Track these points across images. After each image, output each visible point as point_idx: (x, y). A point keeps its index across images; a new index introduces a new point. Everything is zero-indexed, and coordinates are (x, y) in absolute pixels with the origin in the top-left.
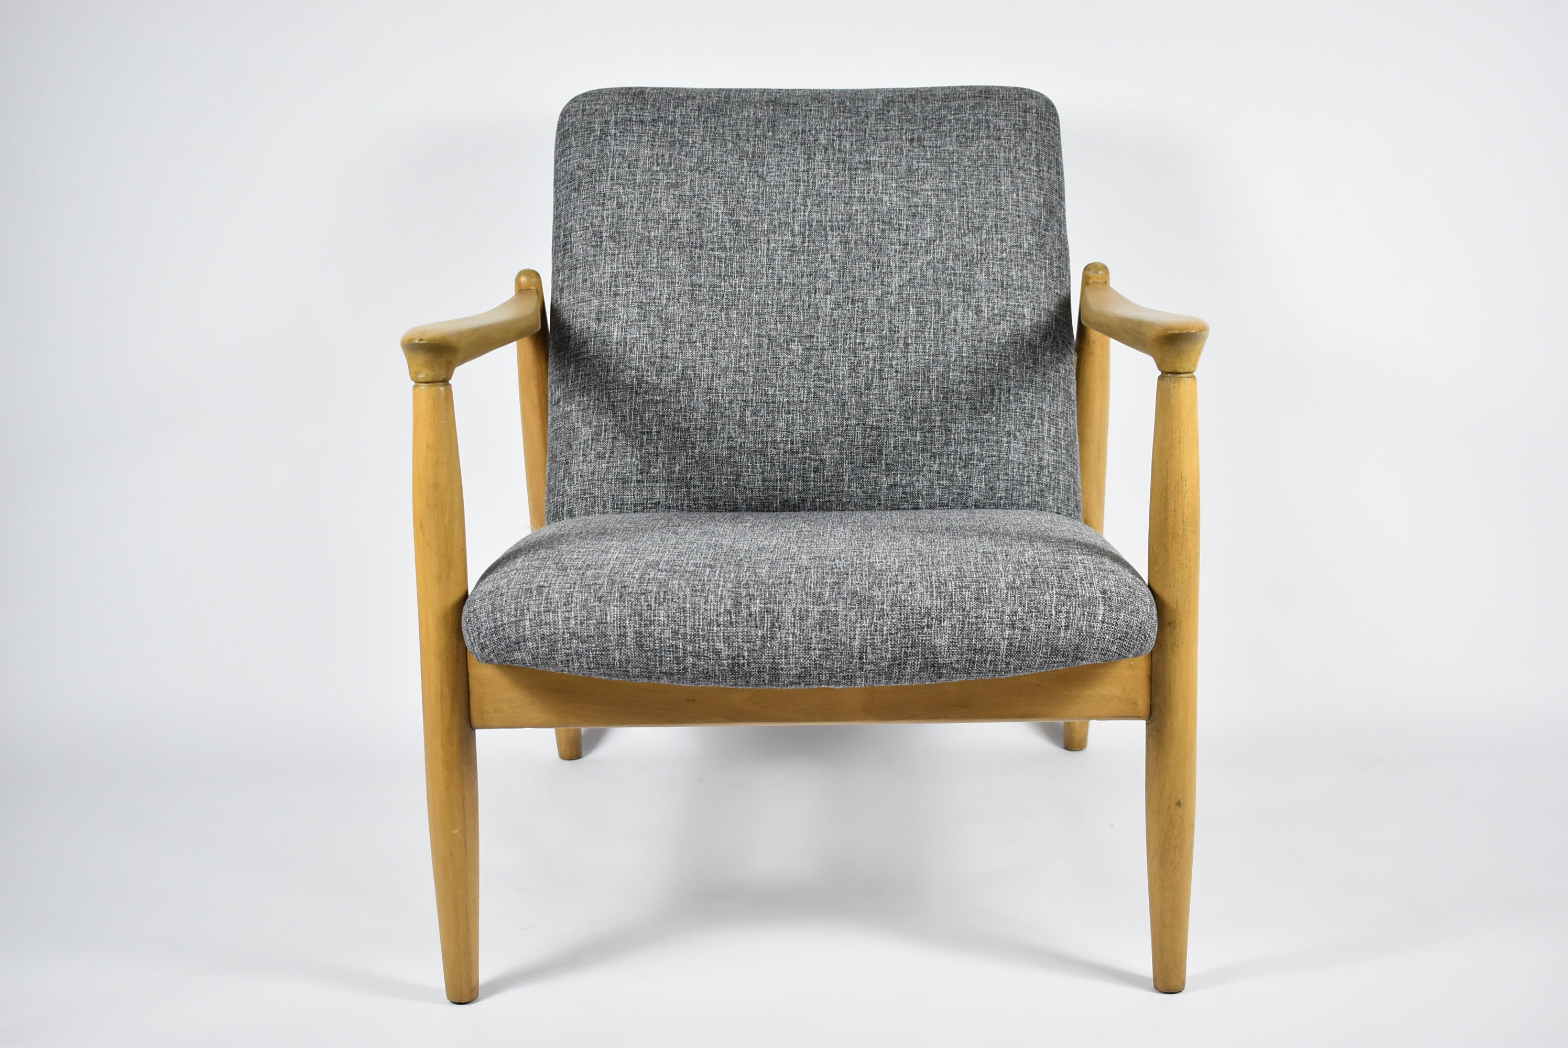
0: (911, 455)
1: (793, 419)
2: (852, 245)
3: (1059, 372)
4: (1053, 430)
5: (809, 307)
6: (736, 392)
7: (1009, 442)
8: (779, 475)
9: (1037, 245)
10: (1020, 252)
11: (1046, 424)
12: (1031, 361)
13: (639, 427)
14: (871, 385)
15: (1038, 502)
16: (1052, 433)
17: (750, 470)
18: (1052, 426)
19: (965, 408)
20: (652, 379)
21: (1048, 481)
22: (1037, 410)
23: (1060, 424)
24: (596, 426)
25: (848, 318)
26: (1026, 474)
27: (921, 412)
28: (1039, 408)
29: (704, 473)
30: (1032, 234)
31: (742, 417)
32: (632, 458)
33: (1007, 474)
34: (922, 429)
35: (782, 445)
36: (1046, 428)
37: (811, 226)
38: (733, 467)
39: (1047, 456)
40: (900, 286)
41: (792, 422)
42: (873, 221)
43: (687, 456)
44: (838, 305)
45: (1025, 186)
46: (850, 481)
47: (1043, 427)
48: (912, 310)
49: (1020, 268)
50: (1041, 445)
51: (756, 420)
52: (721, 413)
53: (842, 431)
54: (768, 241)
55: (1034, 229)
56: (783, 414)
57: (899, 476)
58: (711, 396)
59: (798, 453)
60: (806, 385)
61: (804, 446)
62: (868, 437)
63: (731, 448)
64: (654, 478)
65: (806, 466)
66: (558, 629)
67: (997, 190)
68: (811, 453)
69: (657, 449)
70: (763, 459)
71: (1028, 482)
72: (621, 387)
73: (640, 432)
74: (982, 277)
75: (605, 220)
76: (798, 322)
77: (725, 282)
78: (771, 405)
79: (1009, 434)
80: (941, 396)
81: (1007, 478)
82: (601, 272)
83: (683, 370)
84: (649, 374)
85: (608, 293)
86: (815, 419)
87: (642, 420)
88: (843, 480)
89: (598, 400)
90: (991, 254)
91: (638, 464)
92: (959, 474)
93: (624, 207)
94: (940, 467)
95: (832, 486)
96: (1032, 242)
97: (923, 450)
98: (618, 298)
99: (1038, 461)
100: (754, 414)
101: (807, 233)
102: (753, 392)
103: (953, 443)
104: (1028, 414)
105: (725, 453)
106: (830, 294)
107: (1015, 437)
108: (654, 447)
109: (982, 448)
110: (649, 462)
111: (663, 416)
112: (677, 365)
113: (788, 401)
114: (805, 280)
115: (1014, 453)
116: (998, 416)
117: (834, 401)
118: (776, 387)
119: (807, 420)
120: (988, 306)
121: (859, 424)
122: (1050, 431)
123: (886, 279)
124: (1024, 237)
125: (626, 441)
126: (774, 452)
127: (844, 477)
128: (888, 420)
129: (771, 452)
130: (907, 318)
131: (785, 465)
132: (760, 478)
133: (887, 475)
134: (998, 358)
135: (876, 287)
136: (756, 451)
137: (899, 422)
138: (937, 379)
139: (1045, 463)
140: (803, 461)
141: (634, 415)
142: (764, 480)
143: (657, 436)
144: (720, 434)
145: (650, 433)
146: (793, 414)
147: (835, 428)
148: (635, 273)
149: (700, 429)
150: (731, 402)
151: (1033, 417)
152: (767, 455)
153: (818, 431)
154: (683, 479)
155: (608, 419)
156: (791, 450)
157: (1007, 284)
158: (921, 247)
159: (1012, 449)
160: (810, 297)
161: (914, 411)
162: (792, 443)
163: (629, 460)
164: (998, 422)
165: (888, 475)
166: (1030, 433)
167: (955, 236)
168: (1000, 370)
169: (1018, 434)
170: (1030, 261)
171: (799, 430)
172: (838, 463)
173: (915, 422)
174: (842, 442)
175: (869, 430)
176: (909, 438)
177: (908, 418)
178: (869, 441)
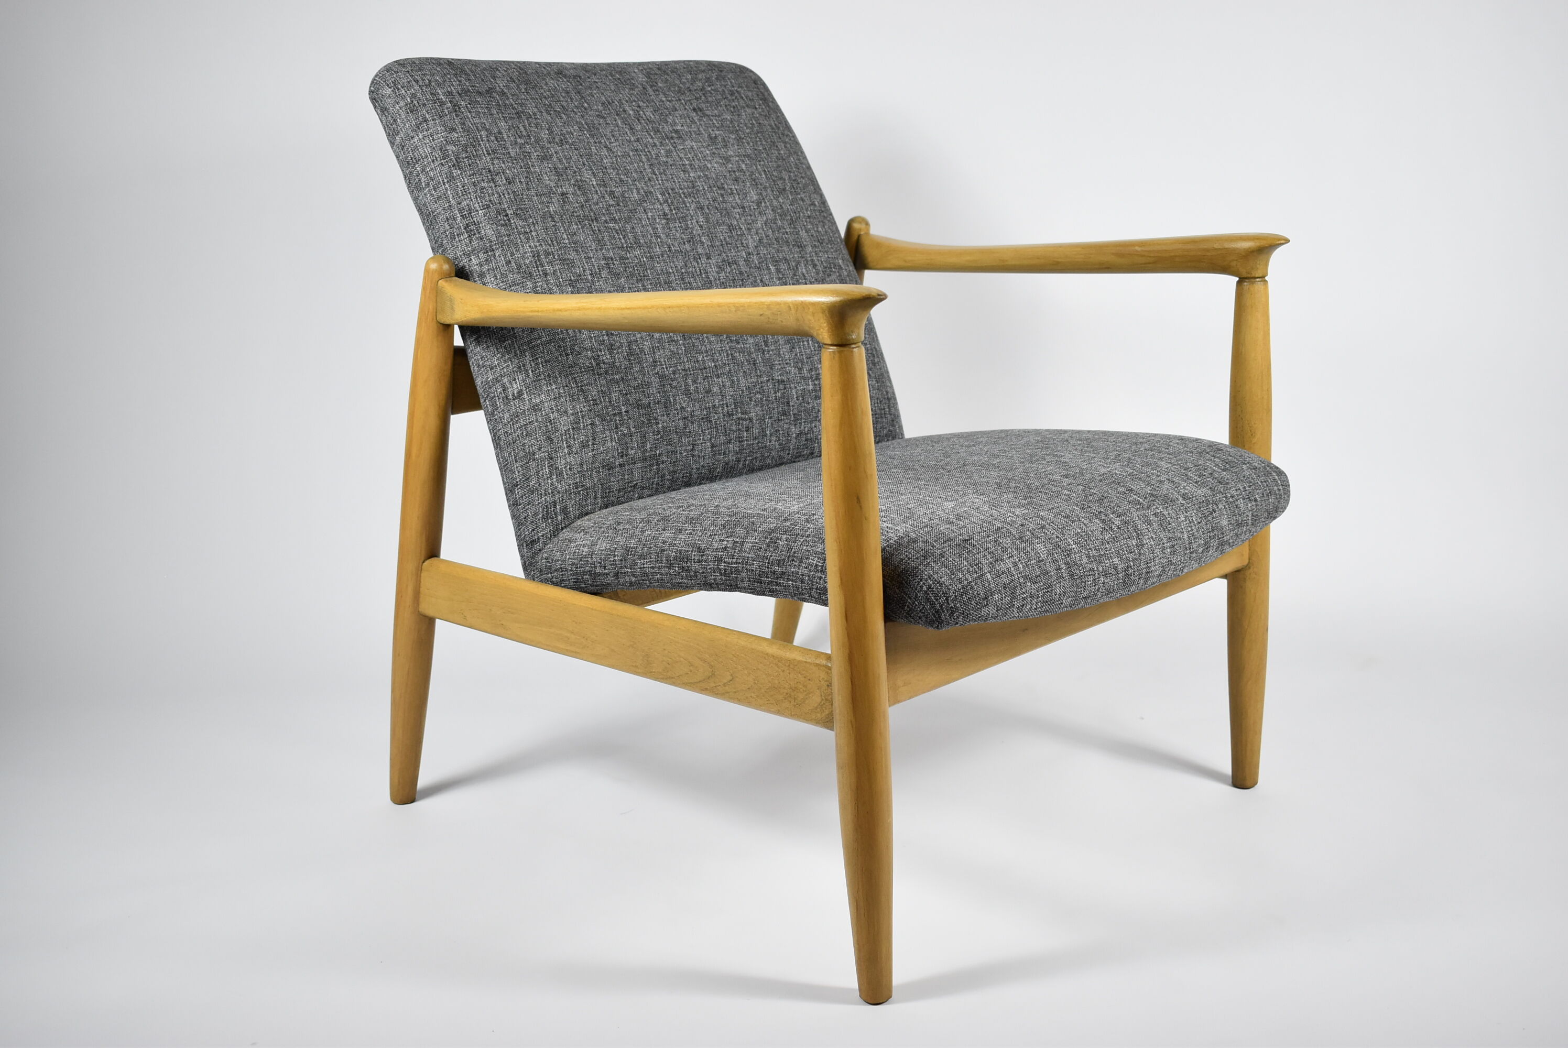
0: (809, 403)
1: (722, 382)
6: (676, 362)
8: (723, 439)
13: (610, 409)
17: (701, 438)
20: (607, 358)
24: (573, 414)
25: (732, 280)
27: (807, 362)
29: (669, 447)
31: (686, 385)
32: (612, 443)
34: (811, 378)
35: (721, 409)
37: (669, 194)
38: (689, 437)
40: (755, 247)
41: (723, 386)
42: (711, 187)
43: (654, 432)
46: (771, 435)
51: (697, 388)
52: (670, 385)
53: (759, 388)
56: (715, 379)
57: (803, 424)
58: (658, 368)
59: (732, 415)
60: (724, 348)
61: (736, 407)
62: (778, 391)
63: (684, 418)
64: (632, 460)
65: (740, 426)
66: (1013, 576)
68: (743, 413)
69: (630, 429)
70: (709, 425)
72: (583, 370)
73: (612, 415)
74: (804, 234)
75: (502, 196)
77: (630, 253)
78: (704, 371)
82: (521, 251)
83: (629, 345)
84: (603, 353)
85: (537, 273)
86: (738, 380)
87: (610, 402)
88: (766, 436)
89: (567, 386)
91: (617, 448)
93: (514, 181)
95: (759, 443)
100: (695, 382)
102: (688, 360)
105: (681, 423)
106: (711, 259)
108: (627, 427)
110: (626, 444)
111: (626, 394)
112: (622, 341)
113: (715, 365)
117: (746, 361)
118: (702, 352)
119: (733, 382)
121: (769, 380)
123: (743, 241)
125: (603, 425)
127: (767, 432)
128: (787, 373)
129: (714, 417)
130: (772, 276)
131: (725, 428)
132: (709, 444)
136: (703, 418)
140: (737, 422)
141: (603, 397)
142: (712, 447)
143: (627, 415)
144: (674, 406)
145: (620, 414)
146: (722, 378)
147: (754, 386)
148: (553, 250)
149: (658, 404)
150: (674, 373)
152: (712, 420)
153: (743, 391)
154: (654, 456)
155: (582, 405)
158: (754, 209)
162: (727, 406)
163: (610, 444)
165: (796, 425)
171: (729, 392)
172: (762, 420)
173: (805, 372)
174: (761, 399)
175: (777, 384)
176: (805, 387)
177: (801, 369)
178: (779, 394)
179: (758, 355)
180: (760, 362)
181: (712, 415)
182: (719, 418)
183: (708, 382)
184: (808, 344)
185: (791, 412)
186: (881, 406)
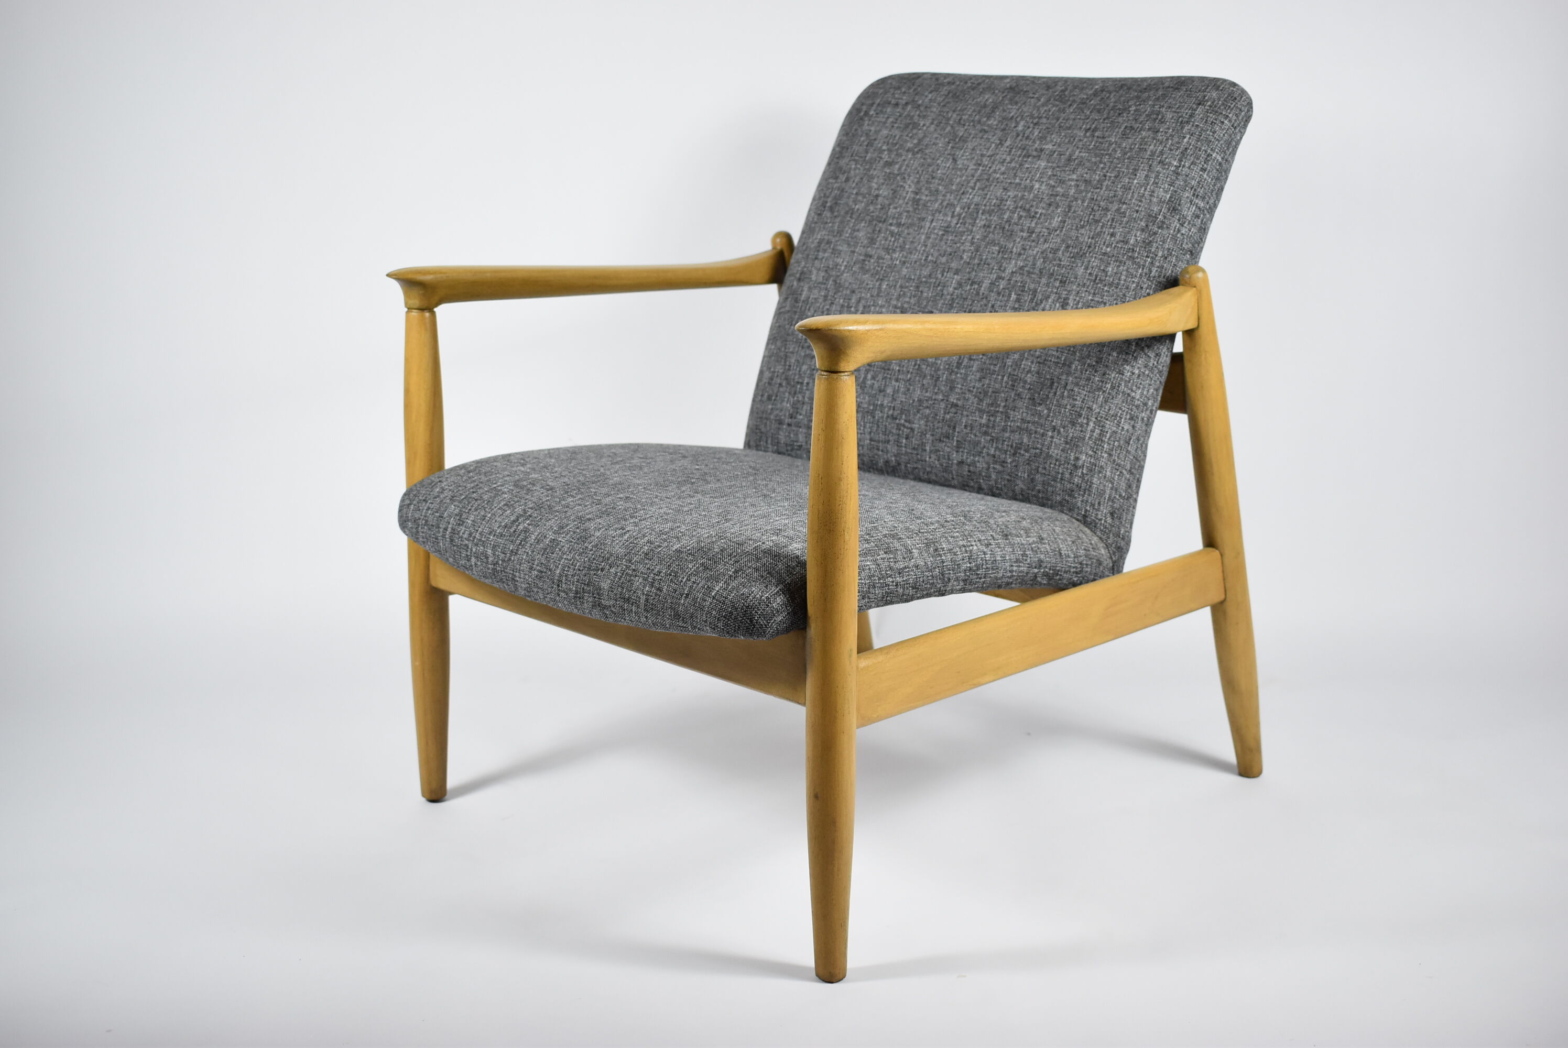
0: (976, 436)
1: (898, 386)
2: (991, 230)
3: (1123, 375)
4: (1098, 431)
5: (939, 285)
7: (1052, 437)
8: (882, 437)
9: (1144, 242)
10: (1124, 248)
11: (1091, 424)
12: (1095, 359)
13: (797, 377)
14: (961, 364)
15: (1068, 501)
16: (1095, 434)
18: (1097, 427)
19: (1025, 398)
21: (1080, 482)
22: (1086, 409)
23: (1107, 426)
26: (1061, 471)
27: (991, 395)
28: (1088, 408)
30: (1143, 230)
31: (865, 378)
33: (1045, 468)
34: (988, 412)
36: (1089, 428)
37: (969, 208)
39: (1084, 457)
40: (1012, 272)
42: (1016, 208)
44: (960, 285)
45: (1157, 181)
46: (931, 452)
47: (1087, 427)
48: (1013, 296)
49: (1118, 264)
50: (1081, 445)
51: (874, 384)
53: (931, 404)
54: (933, 220)
55: (1147, 226)
57: (966, 454)
59: (896, 419)
61: (902, 413)
62: (948, 413)
65: (901, 432)
67: (1129, 183)
68: (906, 421)
71: (1062, 479)
74: (1080, 271)
76: (927, 298)
79: (1054, 429)
80: (1010, 383)
81: (1044, 471)
86: (914, 390)
87: (800, 371)
88: (925, 450)
90: (1097, 248)
92: (1009, 461)
93: (849, 181)
94: (995, 451)
95: (917, 454)
96: (1139, 239)
97: (986, 433)
98: (816, 261)
99: (1074, 460)
100: (873, 378)
101: (964, 215)
103: (1009, 430)
104: (1076, 411)
107: (1059, 432)
108: (802, 396)
109: (1030, 437)
110: (797, 408)
114: (944, 260)
115: (1054, 449)
116: (1049, 410)
117: (931, 375)
119: (909, 390)
120: (1075, 300)
121: (944, 400)
122: (1094, 432)
123: (1004, 264)
124: (1133, 233)
125: (787, 388)
126: (880, 415)
128: (965, 399)
129: (878, 414)
131: (886, 429)
132: (868, 437)
133: (957, 452)
134: (1066, 352)
135: (994, 271)
137: (973, 403)
138: (1012, 366)
139: (1080, 463)
140: (899, 427)
141: (796, 366)
143: (806, 386)
145: (802, 383)
147: (926, 400)
148: (834, 240)
151: (1080, 416)
153: (914, 401)
156: (892, 415)
157: (1100, 280)
158: (1043, 235)
159: (1053, 445)
160: (943, 275)
161: (986, 393)
162: (894, 409)
164: (1048, 416)
166: (1073, 430)
167: (1074, 228)
168: (1064, 364)
169: (1062, 430)
170: (1132, 258)
171: (901, 397)
172: (923, 434)
173: (984, 405)
174: (928, 415)
175: (949, 406)
176: (978, 419)
177: (981, 400)
178: (948, 417)
179: (944, 374)
180: (942, 381)
181: (877, 412)
182: (882, 417)
183: (886, 382)
184: (1003, 379)
185: (955, 438)
186: (1058, 469)
